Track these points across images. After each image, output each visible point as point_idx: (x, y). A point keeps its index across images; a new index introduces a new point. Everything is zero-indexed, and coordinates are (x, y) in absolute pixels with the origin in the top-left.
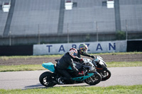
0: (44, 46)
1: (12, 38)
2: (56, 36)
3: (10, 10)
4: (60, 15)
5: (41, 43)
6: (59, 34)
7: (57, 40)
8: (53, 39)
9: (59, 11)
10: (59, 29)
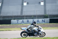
2: (20, 16)
6: (21, 16)
7: (20, 18)
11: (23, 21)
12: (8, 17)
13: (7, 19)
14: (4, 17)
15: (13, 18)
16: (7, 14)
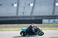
0: (47, 20)
1: (34, 17)
2: (52, 16)
3: (33, 5)
4: (54, 8)
5: (46, 19)
6: (53, 16)
7: (52, 18)
8: (50, 18)
9: (53, 6)
10: (53, 13)
11: (54, 20)
12: (40, 17)
13: (39, 18)
14: (36, 17)
15: (45, 18)
16: (39, 14)
